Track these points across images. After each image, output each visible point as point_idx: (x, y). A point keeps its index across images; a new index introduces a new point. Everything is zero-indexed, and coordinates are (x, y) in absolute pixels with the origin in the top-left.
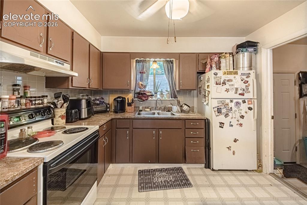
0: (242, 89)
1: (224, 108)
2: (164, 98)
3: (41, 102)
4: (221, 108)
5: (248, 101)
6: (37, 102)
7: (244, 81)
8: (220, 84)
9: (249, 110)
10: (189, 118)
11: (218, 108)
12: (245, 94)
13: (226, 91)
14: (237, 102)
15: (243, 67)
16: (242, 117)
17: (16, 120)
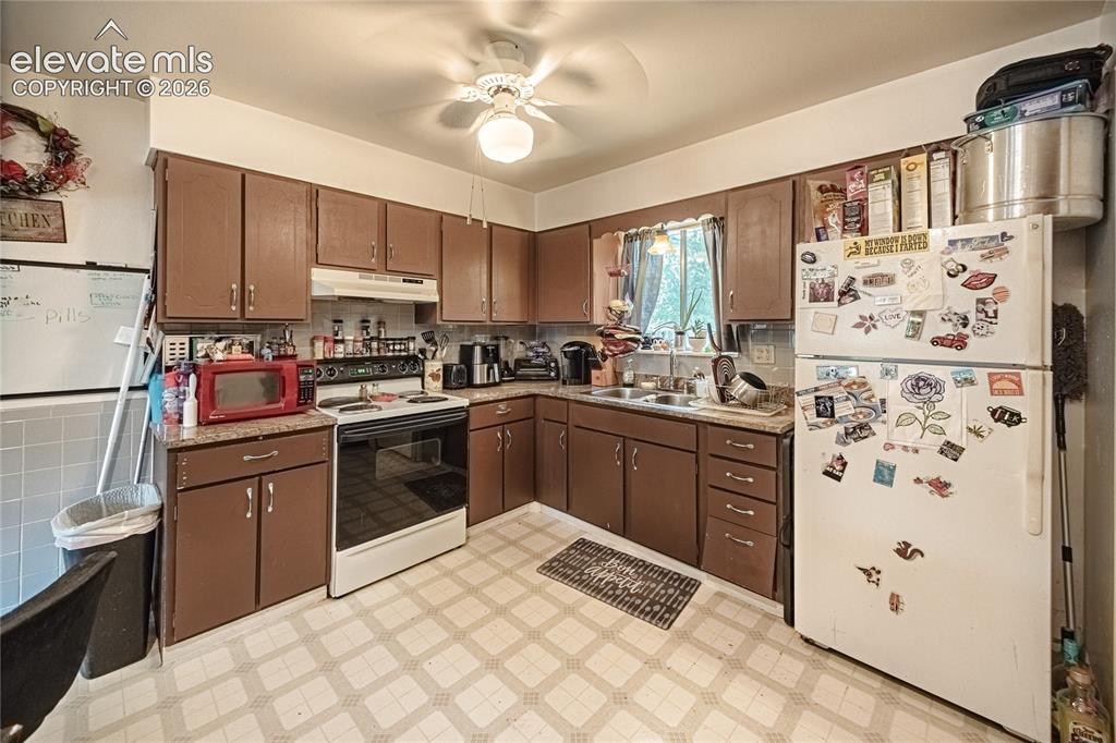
0: (955, 318)
1: (848, 399)
2: (704, 349)
3: (403, 347)
4: (831, 398)
5: (990, 375)
6: (397, 347)
7: (964, 277)
8: (828, 299)
9: (996, 421)
10: (716, 421)
11: (818, 394)
12: (972, 341)
13: (858, 326)
14: (919, 379)
15: (999, 204)
16: (952, 450)
17: (360, 371)
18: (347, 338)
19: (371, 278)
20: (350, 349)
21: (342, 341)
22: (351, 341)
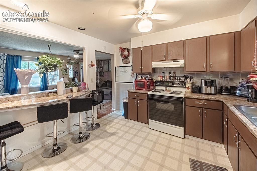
17: (167, 84)
18: (165, 76)
19: (164, 63)
20: (166, 79)
21: (164, 77)
22: (166, 77)
